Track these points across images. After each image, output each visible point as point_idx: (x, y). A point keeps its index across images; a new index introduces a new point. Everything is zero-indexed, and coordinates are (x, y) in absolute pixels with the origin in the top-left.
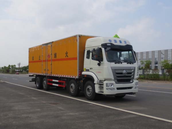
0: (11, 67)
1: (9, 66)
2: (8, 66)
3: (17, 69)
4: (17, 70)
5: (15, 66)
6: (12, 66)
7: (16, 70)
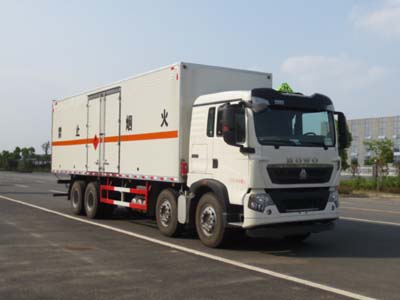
0: (21, 154)
1: (18, 150)
2: (14, 149)
3: (39, 157)
4: (41, 163)
5: (33, 150)
6: (25, 151)
7: (36, 163)
